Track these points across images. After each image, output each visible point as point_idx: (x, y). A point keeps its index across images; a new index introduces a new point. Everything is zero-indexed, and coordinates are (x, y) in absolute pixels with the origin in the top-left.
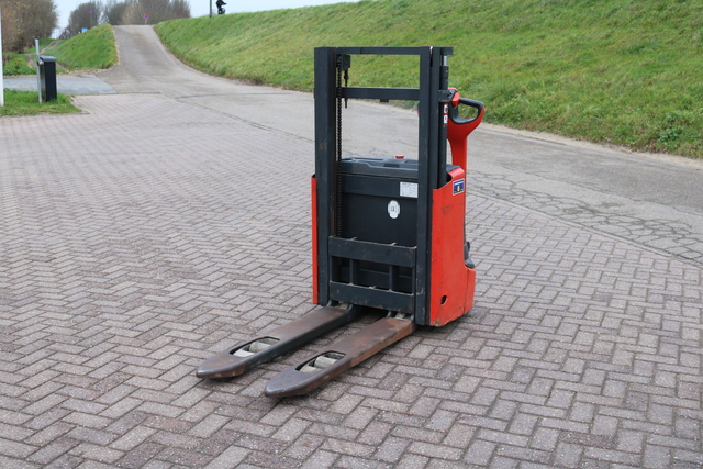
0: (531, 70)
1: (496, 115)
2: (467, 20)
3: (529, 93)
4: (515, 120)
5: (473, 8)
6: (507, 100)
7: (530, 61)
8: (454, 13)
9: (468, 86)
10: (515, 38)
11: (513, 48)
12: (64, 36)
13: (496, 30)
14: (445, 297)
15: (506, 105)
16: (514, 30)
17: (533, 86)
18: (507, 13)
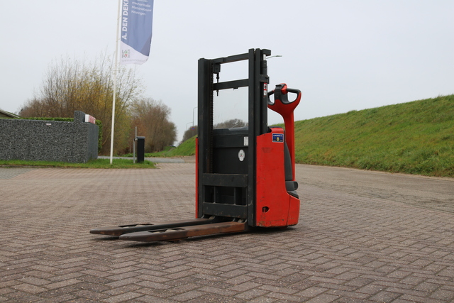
0: (445, 142)
1: (416, 168)
2: (411, 118)
3: (440, 155)
4: (428, 171)
5: (417, 110)
6: (425, 159)
7: (445, 136)
8: (405, 114)
9: (402, 153)
10: (441, 125)
11: (438, 130)
12: (180, 145)
13: (429, 122)
14: (267, 208)
15: (424, 162)
16: (441, 121)
17: (444, 150)
18: (438, 111)
